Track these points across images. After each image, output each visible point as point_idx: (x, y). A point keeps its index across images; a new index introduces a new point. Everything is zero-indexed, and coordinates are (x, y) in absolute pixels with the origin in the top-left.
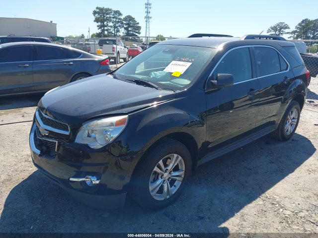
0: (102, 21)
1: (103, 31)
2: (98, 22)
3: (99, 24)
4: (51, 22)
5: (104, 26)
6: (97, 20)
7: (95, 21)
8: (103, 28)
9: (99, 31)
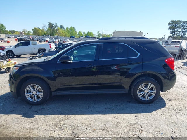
0: (174, 29)
1: (174, 35)
2: (171, 30)
3: (172, 30)
4: (140, 32)
5: (175, 32)
6: (170, 28)
7: (169, 29)
8: (174, 33)
9: (171, 35)
